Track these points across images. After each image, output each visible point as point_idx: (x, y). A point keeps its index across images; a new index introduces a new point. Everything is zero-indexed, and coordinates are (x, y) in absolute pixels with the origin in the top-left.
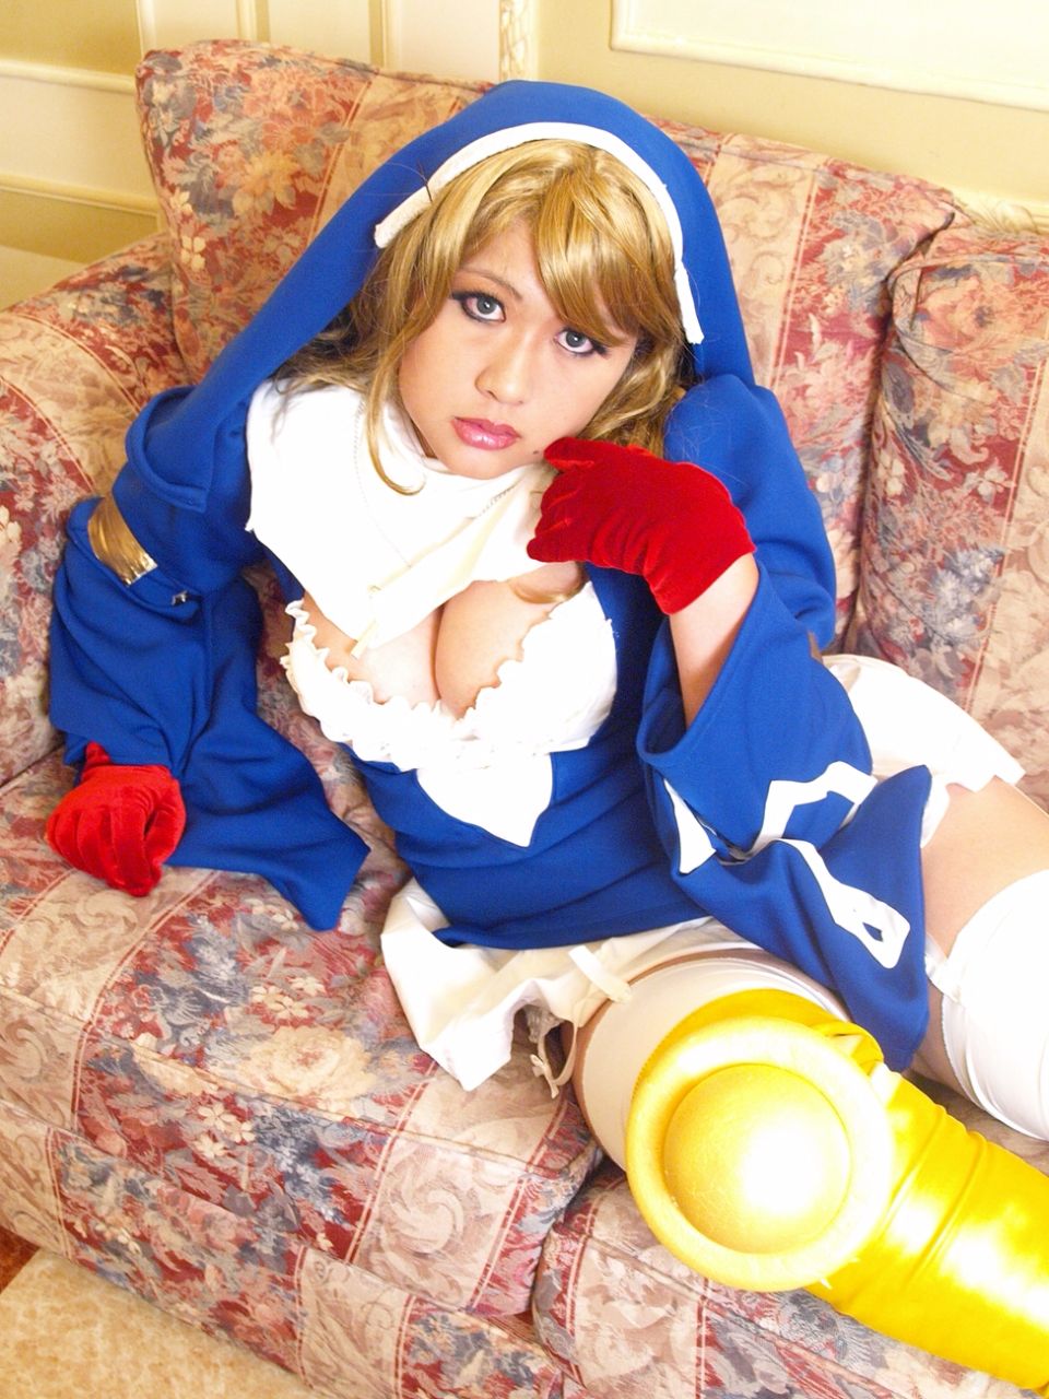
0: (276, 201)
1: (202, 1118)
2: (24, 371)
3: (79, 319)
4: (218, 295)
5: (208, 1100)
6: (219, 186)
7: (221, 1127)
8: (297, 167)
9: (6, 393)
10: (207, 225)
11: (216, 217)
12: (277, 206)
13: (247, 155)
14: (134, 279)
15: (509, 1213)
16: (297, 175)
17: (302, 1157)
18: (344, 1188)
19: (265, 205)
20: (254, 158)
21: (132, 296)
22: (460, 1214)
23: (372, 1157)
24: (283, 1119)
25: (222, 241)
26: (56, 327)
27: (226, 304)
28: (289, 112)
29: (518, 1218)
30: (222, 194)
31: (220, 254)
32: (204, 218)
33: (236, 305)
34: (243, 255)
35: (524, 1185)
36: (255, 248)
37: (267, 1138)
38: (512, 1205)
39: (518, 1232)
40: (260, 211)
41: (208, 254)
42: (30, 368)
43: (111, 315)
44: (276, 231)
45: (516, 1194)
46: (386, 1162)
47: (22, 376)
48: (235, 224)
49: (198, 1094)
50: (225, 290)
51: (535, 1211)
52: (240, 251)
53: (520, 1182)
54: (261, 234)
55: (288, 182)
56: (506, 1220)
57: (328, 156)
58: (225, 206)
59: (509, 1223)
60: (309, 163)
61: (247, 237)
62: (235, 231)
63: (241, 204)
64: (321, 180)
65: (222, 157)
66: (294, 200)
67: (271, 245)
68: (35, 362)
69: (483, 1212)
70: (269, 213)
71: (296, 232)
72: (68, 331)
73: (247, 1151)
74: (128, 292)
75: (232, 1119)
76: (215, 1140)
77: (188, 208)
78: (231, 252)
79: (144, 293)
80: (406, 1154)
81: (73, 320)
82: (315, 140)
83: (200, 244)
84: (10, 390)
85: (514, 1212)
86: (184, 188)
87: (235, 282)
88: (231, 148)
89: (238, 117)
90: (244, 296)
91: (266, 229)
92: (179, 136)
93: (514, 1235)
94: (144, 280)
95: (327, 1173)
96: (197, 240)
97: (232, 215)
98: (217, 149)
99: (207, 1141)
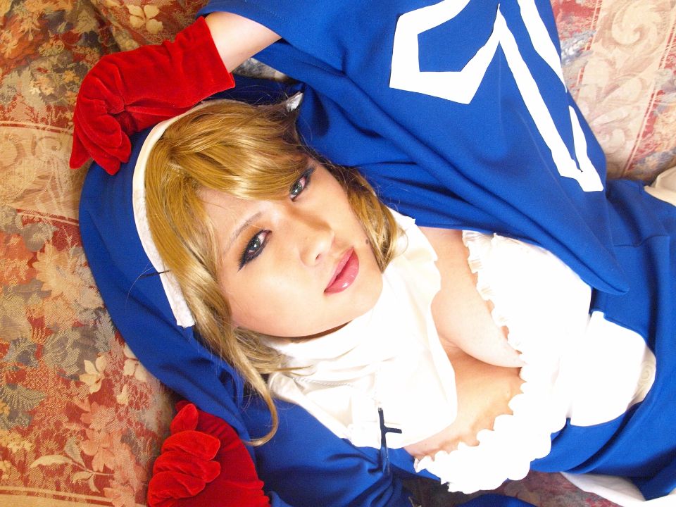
2: (51, 193)
3: (52, 103)
9: (54, 228)
14: (61, 28)
21: (74, 51)
26: (42, 125)
42: (54, 188)
43: (73, 82)
47: (54, 201)
68: (54, 178)
72: (53, 124)
74: (68, 48)
79: (81, 42)
81: (49, 108)
84: (55, 223)
94: (70, 26)
96: (147, 8)
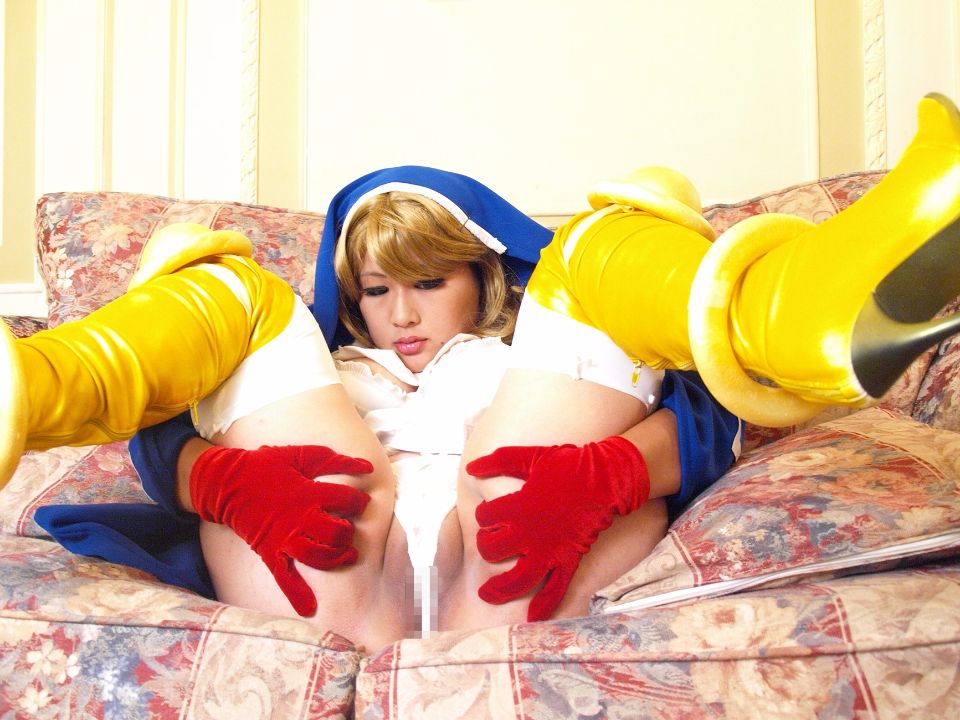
0: (118, 247)
1: (29, 666)
4: (79, 299)
5: (36, 642)
6: (84, 242)
7: (48, 669)
8: (132, 231)
10: (75, 262)
11: (81, 257)
12: (119, 249)
13: (102, 226)
15: (310, 684)
16: (132, 234)
17: (123, 678)
18: (161, 699)
19: (112, 249)
20: (105, 227)
22: (267, 697)
23: (188, 655)
24: (109, 638)
25: (84, 270)
27: (84, 303)
28: (128, 208)
29: (319, 686)
30: (86, 246)
31: (82, 276)
32: (74, 259)
33: (90, 302)
34: (97, 275)
35: (320, 658)
36: (104, 271)
37: (90, 667)
38: (312, 677)
39: (319, 700)
40: (108, 252)
41: (76, 277)
44: (117, 261)
45: (314, 667)
46: (201, 658)
48: (93, 259)
49: (27, 637)
50: (84, 296)
51: (331, 678)
52: (94, 273)
53: (316, 656)
54: (108, 264)
55: (126, 237)
56: (308, 691)
57: (149, 227)
58: (87, 251)
59: (312, 693)
60: (138, 228)
61: (99, 266)
62: (92, 263)
63: (97, 250)
64: (145, 237)
65: (87, 228)
66: (129, 246)
67: (114, 269)
69: (287, 690)
70: (114, 252)
71: (130, 262)
73: (70, 689)
75: (59, 654)
76: (40, 688)
77: (65, 256)
78: (89, 274)
80: (218, 648)
82: (142, 220)
83: (70, 273)
85: (314, 683)
86: (61, 247)
87: (90, 290)
88: (93, 224)
89: (98, 210)
90: (95, 297)
91: (111, 261)
92: (62, 224)
93: (316, 704)
95: (148, 686)
96: (68, 271)
97: (91, 254)
98: (84, 226)
99: (32, 693)
